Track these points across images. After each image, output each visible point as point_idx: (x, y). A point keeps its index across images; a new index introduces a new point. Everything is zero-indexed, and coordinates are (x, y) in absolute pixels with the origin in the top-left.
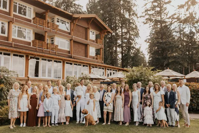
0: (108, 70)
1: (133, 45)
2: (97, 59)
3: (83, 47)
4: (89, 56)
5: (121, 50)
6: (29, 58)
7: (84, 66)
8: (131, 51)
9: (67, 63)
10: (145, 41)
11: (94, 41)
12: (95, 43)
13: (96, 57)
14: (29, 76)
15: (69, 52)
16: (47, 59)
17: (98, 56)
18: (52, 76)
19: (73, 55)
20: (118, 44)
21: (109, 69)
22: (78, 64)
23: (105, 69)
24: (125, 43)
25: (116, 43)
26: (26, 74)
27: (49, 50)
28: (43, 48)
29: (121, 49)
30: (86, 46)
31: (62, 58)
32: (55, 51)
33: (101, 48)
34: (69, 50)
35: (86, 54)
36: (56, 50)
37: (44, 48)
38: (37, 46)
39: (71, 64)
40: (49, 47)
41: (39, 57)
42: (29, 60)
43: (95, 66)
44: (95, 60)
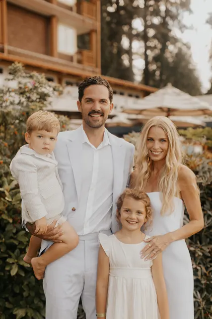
1: (175, 32)
2: (80, 62)
3: (40, 25)
4: (55, 53)
11: (71, 9)
12: (74, 13)
13: (79, 57)
17: (86, 52)
19: (6, 47)
24: (153, 26)
30: (48, 21)
33: (92, 31)
35: (48, 45)
44: (75, 64)
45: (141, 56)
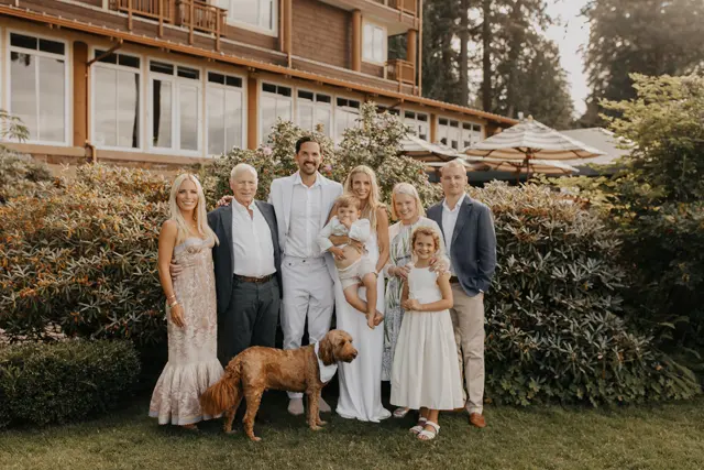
0: (443, 122)
1: (534, 26)
2: (392, 76)
3: (337, 24)
4: (359, 66)
5: (482, 51)
6: (92, 56)
7: (341, 103)
8: (526, 51)
9: (267, 88)
10: (583, 13)
12: (386, 6)
13: (391, 68)
14: (92, 141)
15: (275, 43)
16: (176, 64)
17: (401, 62)
18: (200, 145)
19: (291, 56)
20: (469, 27)
21: (449, 118)
22: (315, 92)
23: (433, 117)
24: (499, 18)
25: (465, 21)
26: (76, 133)
27: (186, 30)
28: (157, 20)
29: (481, 45)
30: (348, 18)
31: (243, 60)
32: (212, 36)
33: (411, 30)
34: (273, 33)
35: (349, 54)
36: (219, 33)
37: (161, 17)
38: (130, 10)
39: (285, 92)
40: (184, 14)
41: (140, 52)
42: (88, 64)
43: (387, 106)
44: (385, 79)
45: (477, 63)
